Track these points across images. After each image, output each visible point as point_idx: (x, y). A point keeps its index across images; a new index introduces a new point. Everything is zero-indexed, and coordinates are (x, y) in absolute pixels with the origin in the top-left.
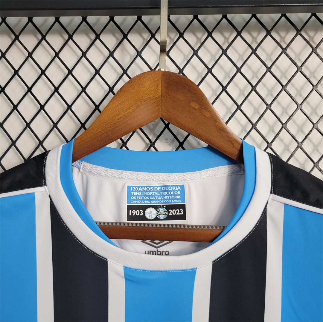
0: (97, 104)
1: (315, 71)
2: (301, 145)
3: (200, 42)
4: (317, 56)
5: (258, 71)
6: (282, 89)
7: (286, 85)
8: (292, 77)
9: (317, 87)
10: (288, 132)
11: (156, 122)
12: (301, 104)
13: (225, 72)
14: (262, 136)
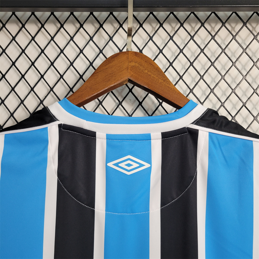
0: (81, 75)
1: (235, 52)
2: (223, 104)
3: (155, 30)
4: (236, 41)
5: (195, 51)
6: (211, 65)
7: (214, 62)
8: (218, 56)
9: (235, 64)
10: (215, 95)
11: (123, 87)
12: (224, 76)
13: (172, 52)
14: (197, 98)
